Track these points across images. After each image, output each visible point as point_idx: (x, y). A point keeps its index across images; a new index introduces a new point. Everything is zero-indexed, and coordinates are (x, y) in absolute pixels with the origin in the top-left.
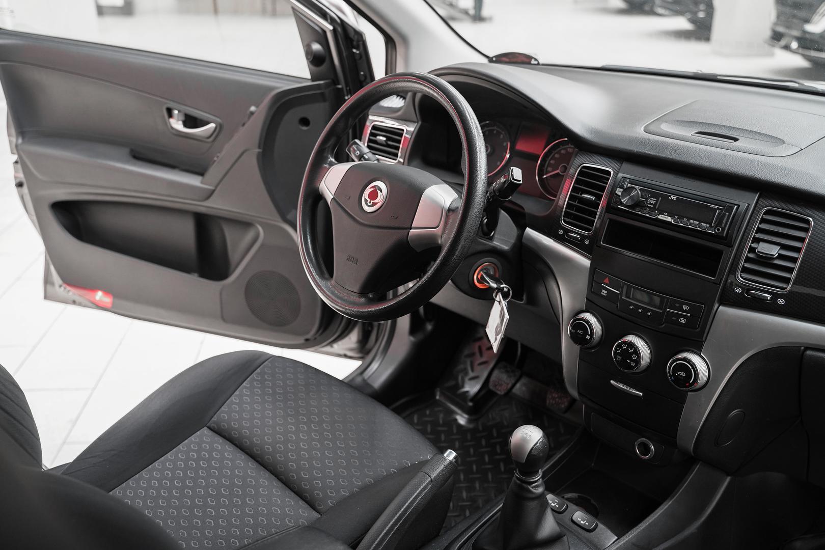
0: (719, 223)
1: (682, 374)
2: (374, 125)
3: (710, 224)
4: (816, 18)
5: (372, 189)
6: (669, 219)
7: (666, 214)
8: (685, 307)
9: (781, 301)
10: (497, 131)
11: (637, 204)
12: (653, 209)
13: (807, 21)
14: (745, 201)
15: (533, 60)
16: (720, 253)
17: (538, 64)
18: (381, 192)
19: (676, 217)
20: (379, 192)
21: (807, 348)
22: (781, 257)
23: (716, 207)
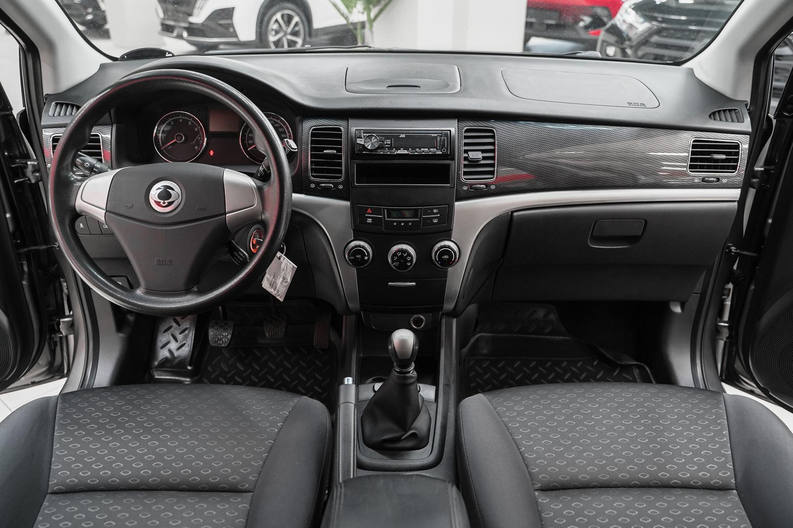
0: (443, 146)
1: (446, 257)
2: (53, 137)
3: (436, 148)
6: (406, 152)
7: (402, 149)
8: (435, 211)
9: (493, 187)
11: (381, 147)
12: (390, 148)
14: (452, 127)
15: (167, 53)
16: (449, 165)
17: (173, 56)
18: (173, 190)
19: (410, 149)
20: (170, 191)
21: (512, 212)
22: (484, 158)
23: (436, 135)
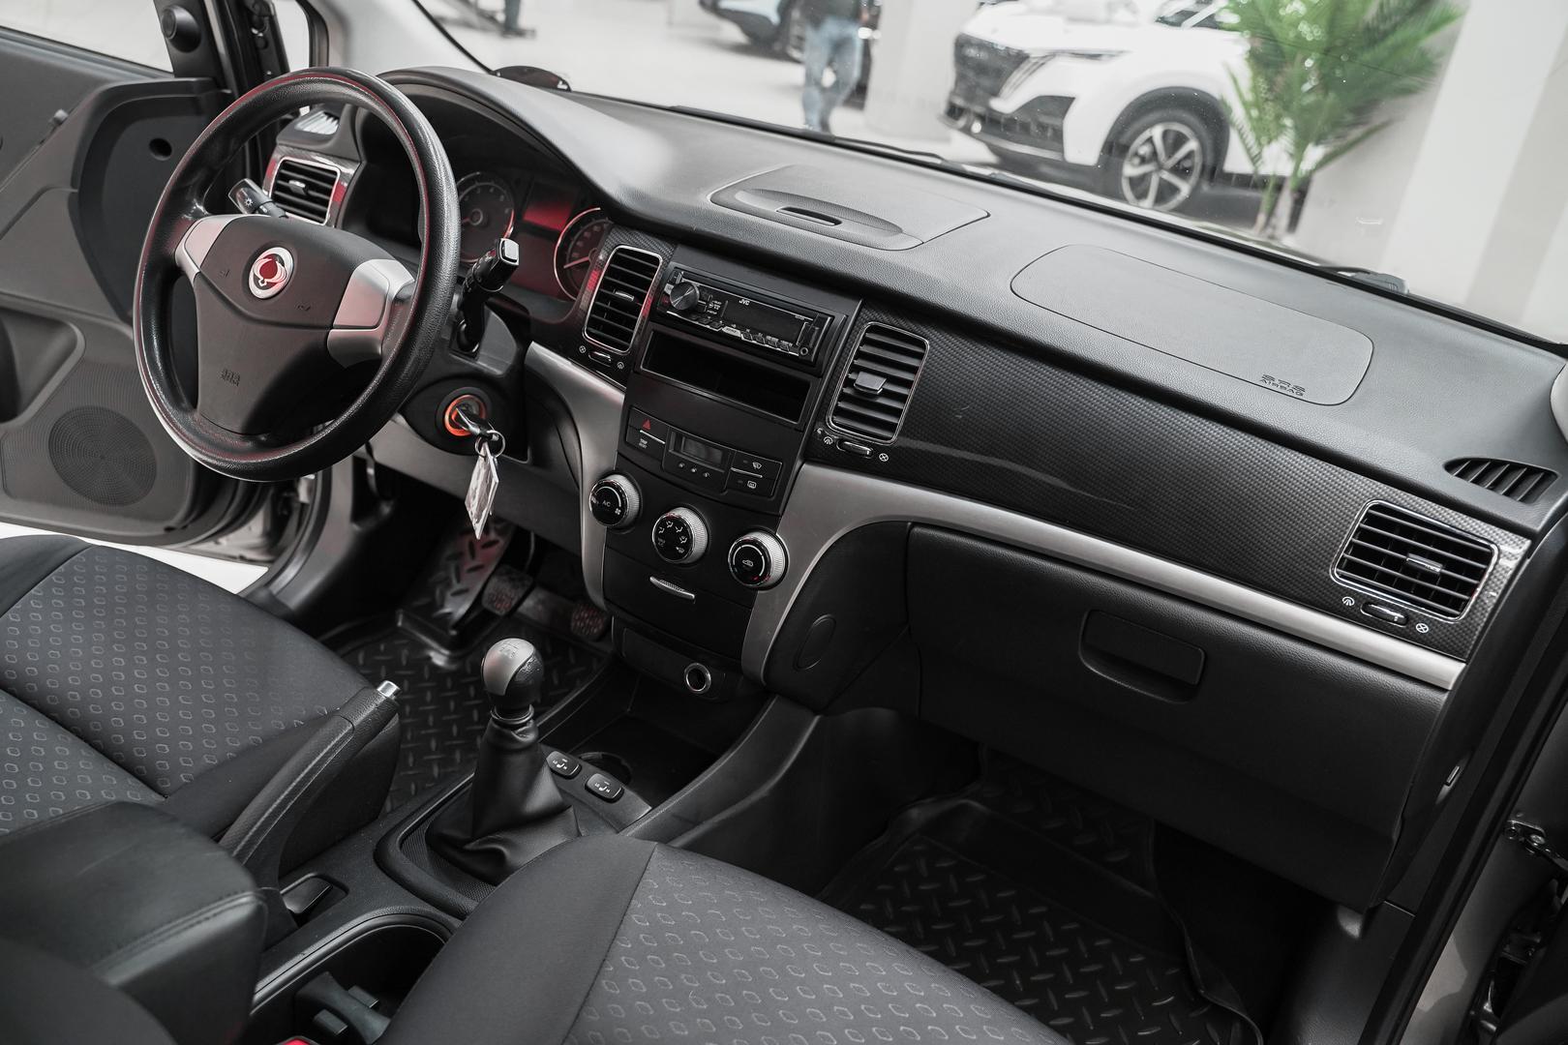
0: (805, 343)
1: (749, 563)
2: (284, 161)
3: (794, 343)
4: (1006, 90)
5: (267, 260)
6: (738, 333)
7: (735, 326)
8: (755, 465)
9: (884, 457)
10: (496, 189)
11: (693, 309)
12: (715, 318)
13: (995, 93)
14: (842, 312)
15: (561, 83)
16: (806, 385)
17: (569, 90)
18: (283, 265)
19: (748, 331)
20: (279, 265)
21: (915, 524)
22: (886, 394)
23: (803, 318)
